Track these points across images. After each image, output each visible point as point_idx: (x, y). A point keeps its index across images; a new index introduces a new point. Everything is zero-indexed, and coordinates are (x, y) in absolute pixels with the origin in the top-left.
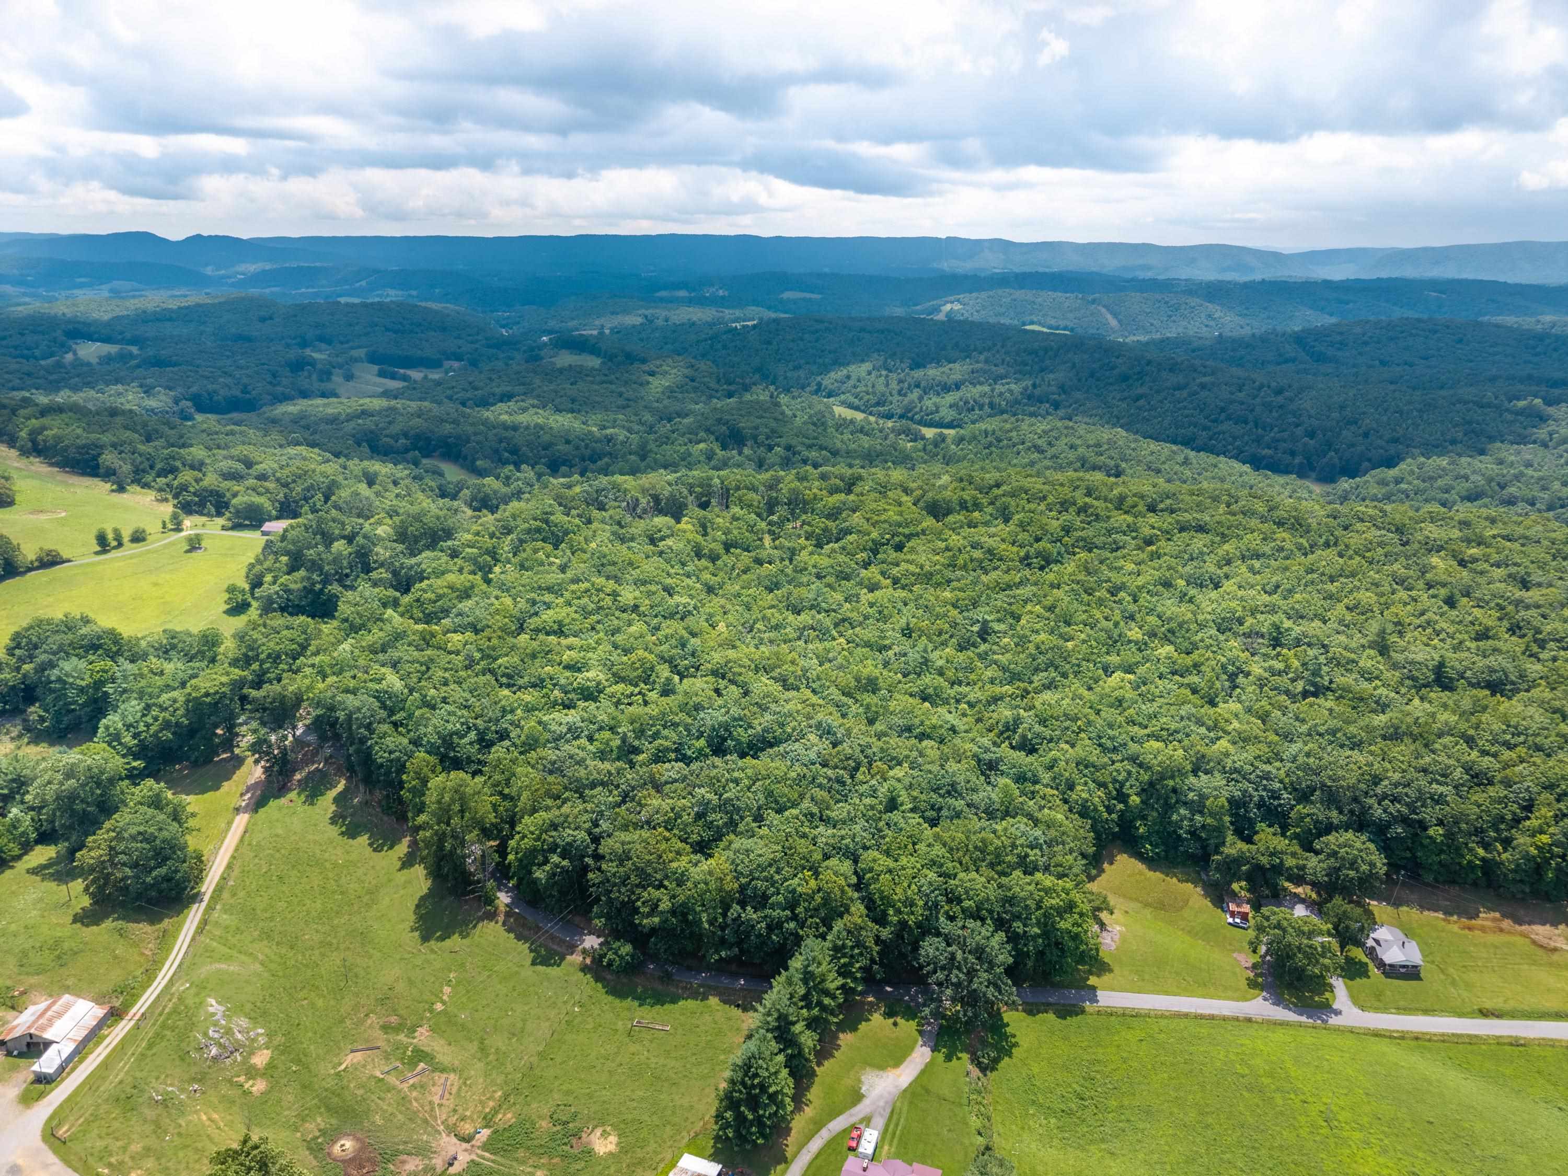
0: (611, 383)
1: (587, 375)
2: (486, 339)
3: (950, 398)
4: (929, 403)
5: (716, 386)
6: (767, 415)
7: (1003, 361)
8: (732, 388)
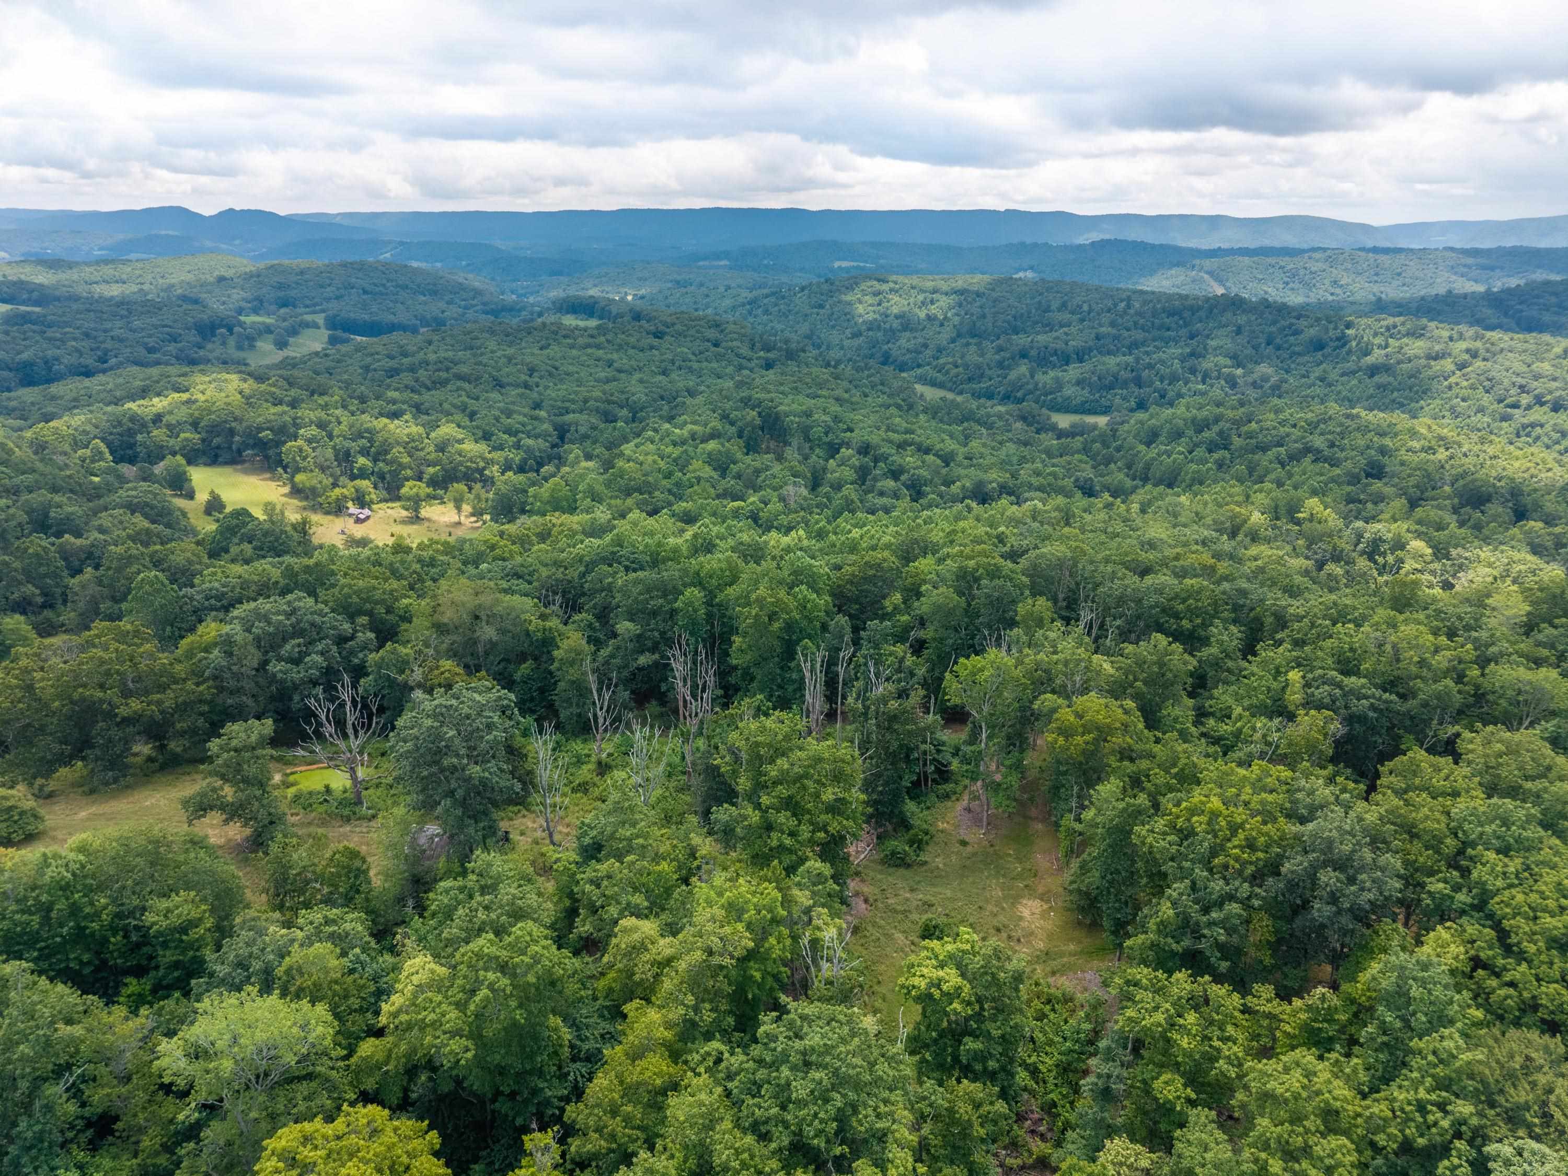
0: (598, 347)
1: (565, 337)
2: (484, 304)
3: (1073, 372)
4: (1046, 378)
5: (750, 353)
6: (824, 392)
7: (1135, 323)
8: (771, 355)
